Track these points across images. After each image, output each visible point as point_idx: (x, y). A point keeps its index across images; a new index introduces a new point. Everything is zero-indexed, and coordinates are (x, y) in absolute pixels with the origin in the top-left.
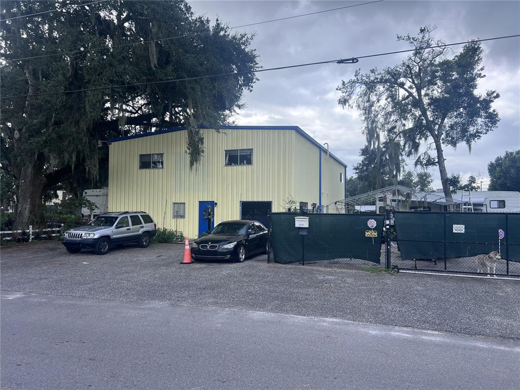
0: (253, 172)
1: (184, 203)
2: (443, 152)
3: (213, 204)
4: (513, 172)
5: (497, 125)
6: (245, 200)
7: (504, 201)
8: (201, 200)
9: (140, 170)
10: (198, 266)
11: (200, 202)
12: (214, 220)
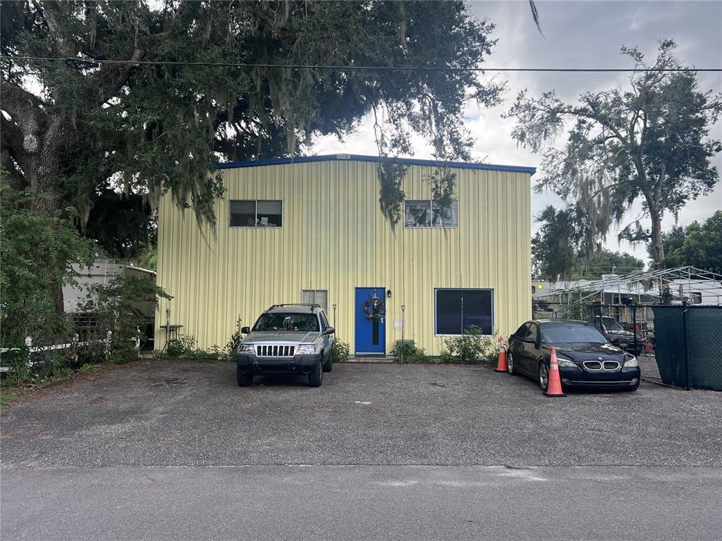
0: (458, 238)
1: (327, 291)
2: (661, 222)
3: (382, 293)
4: (702, 254)
5: (713, 189)
6: (444, 286)
7: (700, 294)
8: (359, 286)
9: (231, 229)
11: (357, 289)
12: (384, 320)
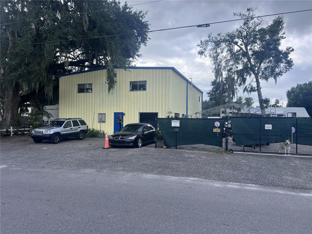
0: (147, 94)
1: (105, 114)
2: (260, 84)
3: (123, 114)
4: (301, 96)
5: (292, 68)
6: (142, 112)
7: (295, 113)
9: (78, 94)
10: (113, 150)
11: (114, 113)
12: (123, 124)
